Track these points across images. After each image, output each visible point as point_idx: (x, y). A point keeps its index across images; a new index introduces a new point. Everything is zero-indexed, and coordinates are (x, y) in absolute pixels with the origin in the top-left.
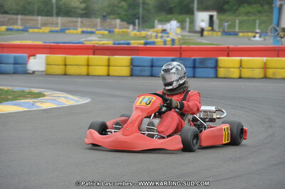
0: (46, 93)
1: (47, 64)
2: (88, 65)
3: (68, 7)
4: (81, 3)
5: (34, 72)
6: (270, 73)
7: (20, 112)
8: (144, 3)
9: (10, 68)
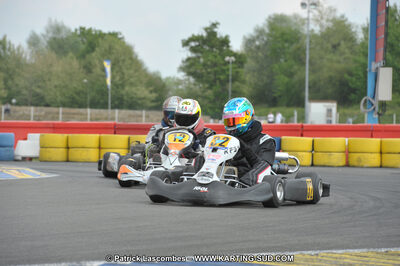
1: (42, 148)
2: (100, 148)
3: (132, 98)
5: (24, 159)
6: (354, 159)
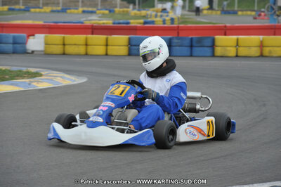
0: (43, 73)
1: (46, 44)
2: (86, 45)
5: (33, 52)
6: (266, 51)
7: (16, 92)
9: (9, 47)
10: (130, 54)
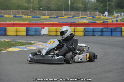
0: (36, 43)
1: (49, 31)
3: (77, 7)
4: (83, 5)
5: (44, 35)
7: (18, 51)
8: (109, 5)
9: (33, 33)
10: (85, 35)
